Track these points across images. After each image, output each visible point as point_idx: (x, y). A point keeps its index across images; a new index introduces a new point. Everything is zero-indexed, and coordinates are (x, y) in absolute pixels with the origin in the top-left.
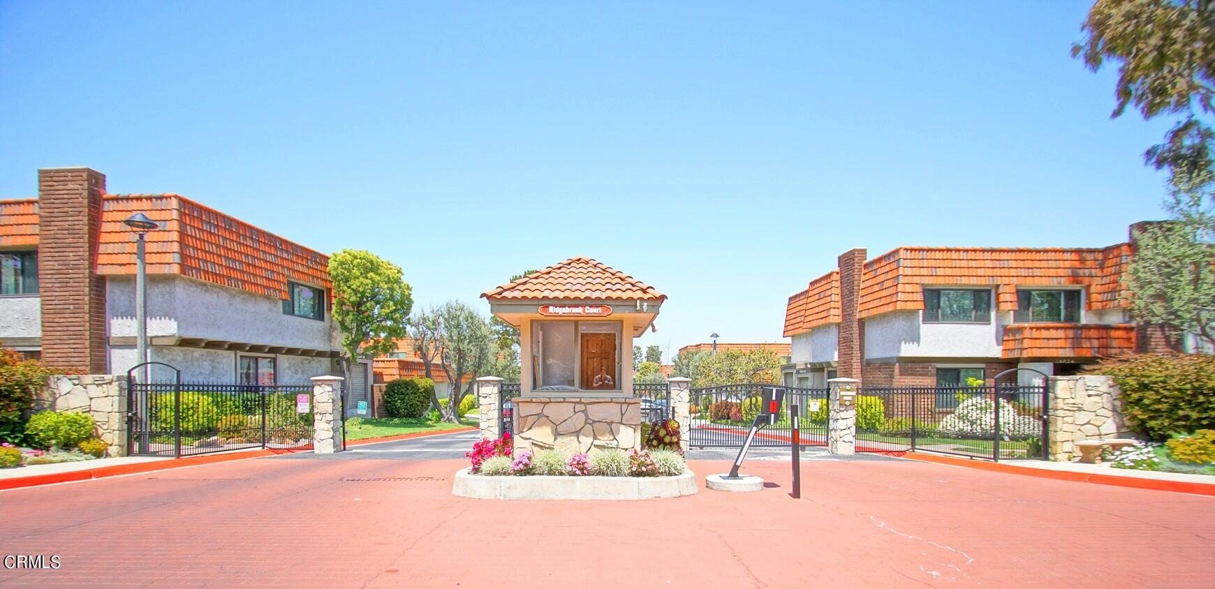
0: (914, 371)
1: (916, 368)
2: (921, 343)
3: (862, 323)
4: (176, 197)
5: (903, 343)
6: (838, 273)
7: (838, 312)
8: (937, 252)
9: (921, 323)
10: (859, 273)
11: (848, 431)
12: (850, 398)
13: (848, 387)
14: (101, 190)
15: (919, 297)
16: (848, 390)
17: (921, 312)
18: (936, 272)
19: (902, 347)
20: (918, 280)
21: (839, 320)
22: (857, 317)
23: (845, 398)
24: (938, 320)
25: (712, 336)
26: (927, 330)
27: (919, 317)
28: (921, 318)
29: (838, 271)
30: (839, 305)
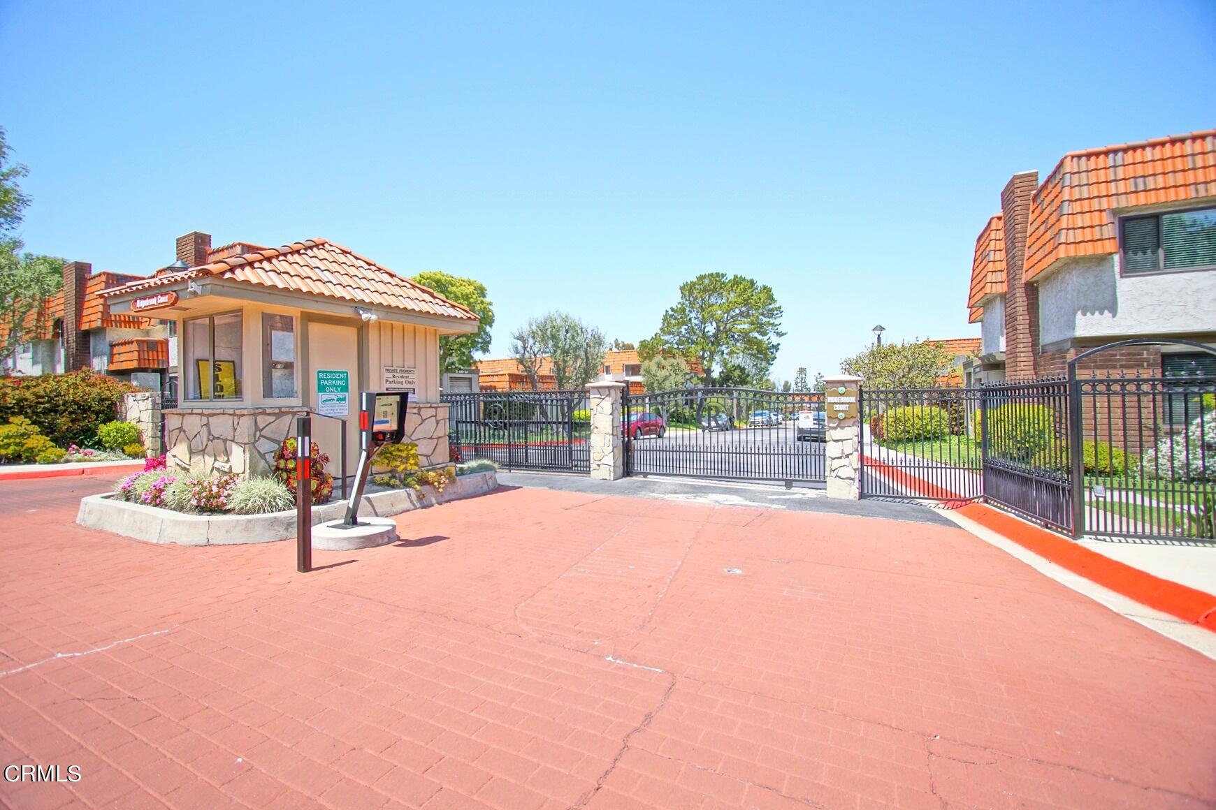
0: (1109, 360)
1: (1116, 355)
2: (1119, 310)
3: (1032, 289)
4: (239, 244)
5: (1079, 312)
6: (999, 218)
7: (1002, 276)
8: (1148, 150)
9: (1118, 276)
10: (1025, 212)
11: (844, 461)
12: (844, 407)
13: (842, 389)
14: (207, 248)
15: (1111, 231)
16: (842, 395)
17: (1116, 258)
18: (1145, 184)
19: (1077, 321)
20: (1104, 204)
21: (1002, 288)
22: (1023, 281)
23: (837, 407)
24: (1159, 269)
25: (874, 329)
26: (1128, 288)
27: (1113, 266)
28: (1117, 269)
29: (1000, 214)
30: (1003, 265)
